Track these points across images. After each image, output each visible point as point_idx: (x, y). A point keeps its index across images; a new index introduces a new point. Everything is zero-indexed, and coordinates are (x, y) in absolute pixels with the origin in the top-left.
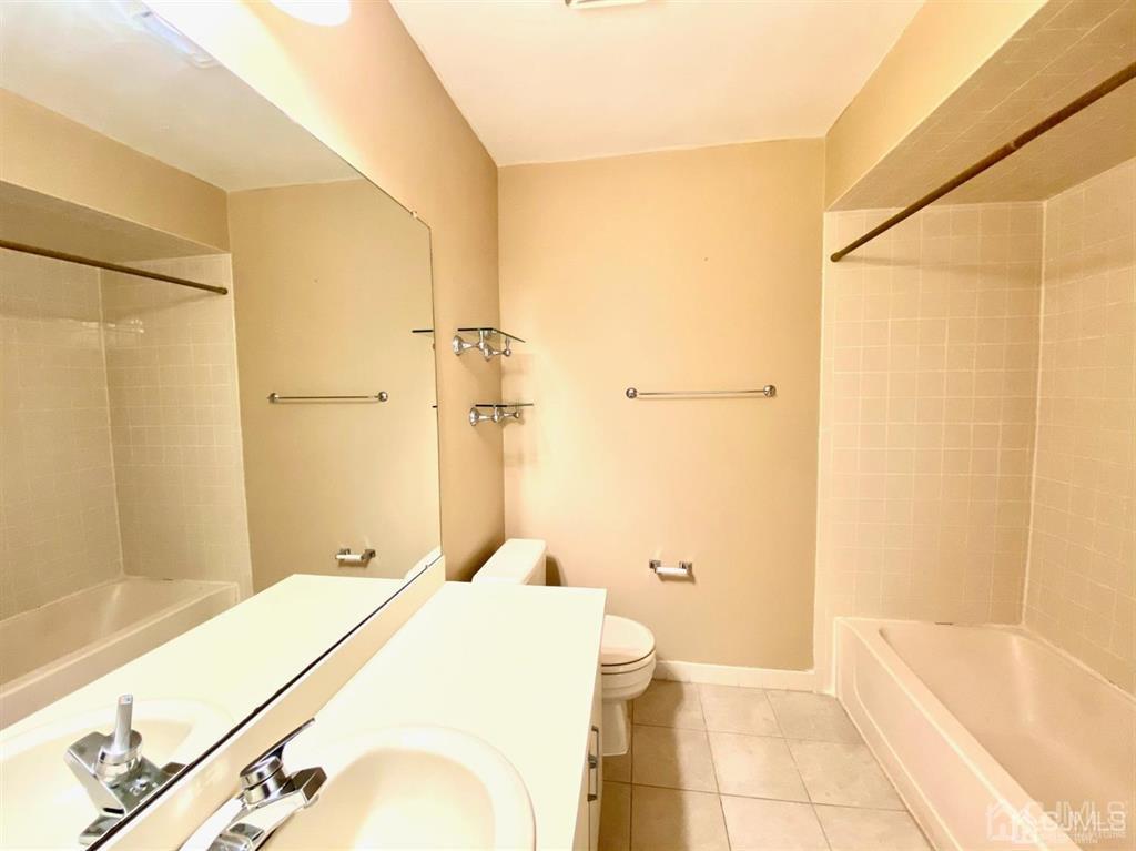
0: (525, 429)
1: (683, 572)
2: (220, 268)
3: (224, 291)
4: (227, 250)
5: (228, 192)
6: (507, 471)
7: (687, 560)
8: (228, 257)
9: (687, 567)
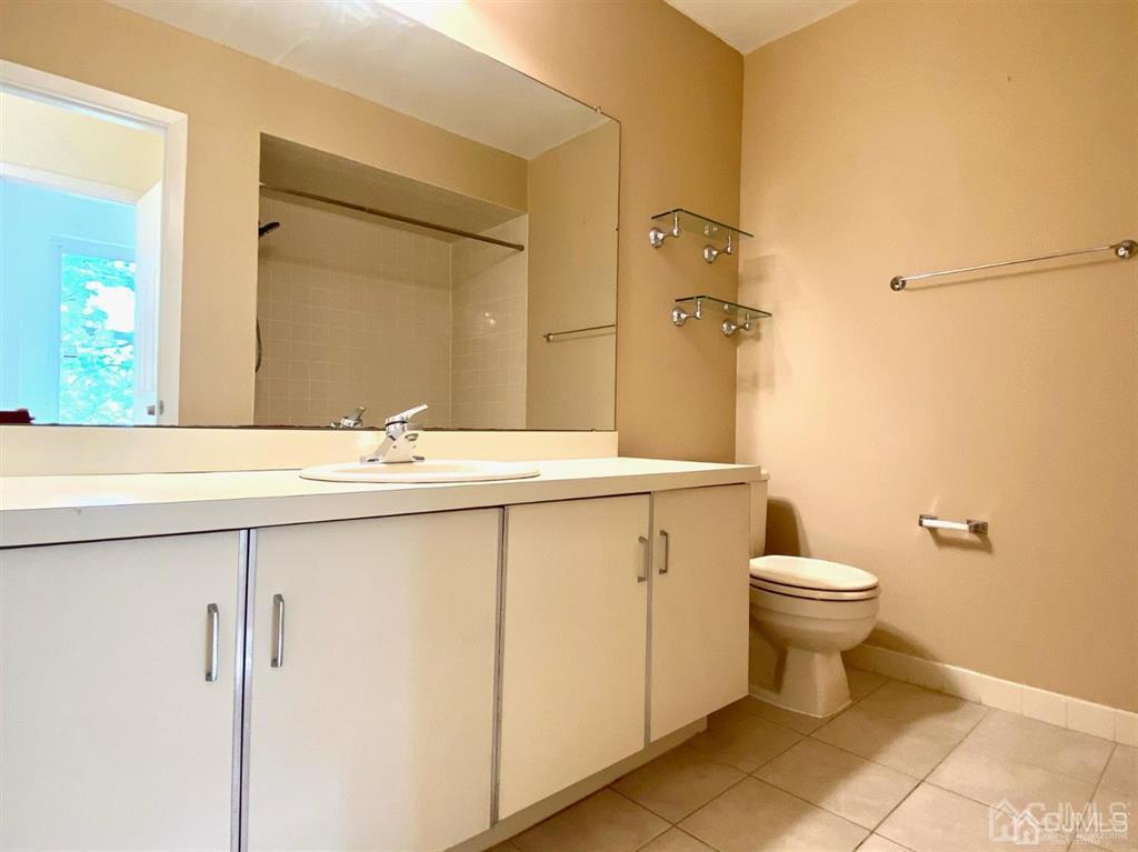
0: (762, 346)
1: (975, 538)
2: (519, 230)
3: (521, 248)
4: (526, 211)
5: (528, 159)
6: (740, 397)
7: (980, 518)
8: (527, 216)
9: (979, 529)
